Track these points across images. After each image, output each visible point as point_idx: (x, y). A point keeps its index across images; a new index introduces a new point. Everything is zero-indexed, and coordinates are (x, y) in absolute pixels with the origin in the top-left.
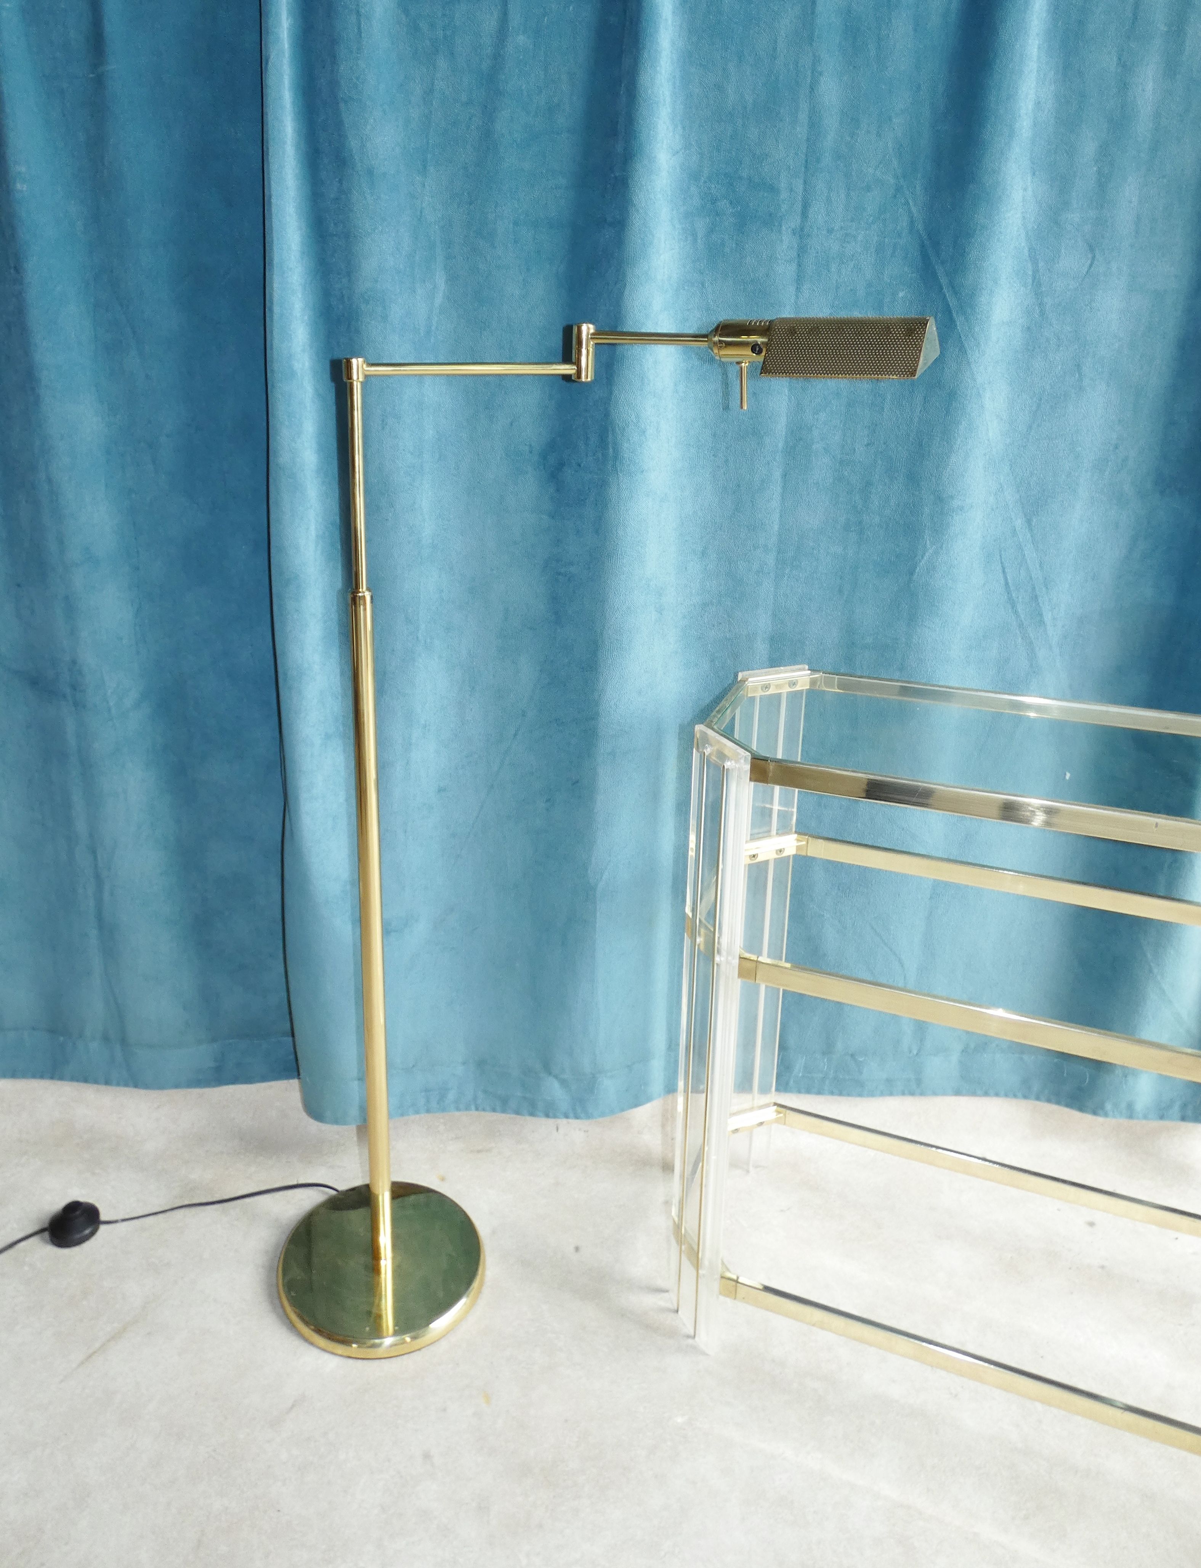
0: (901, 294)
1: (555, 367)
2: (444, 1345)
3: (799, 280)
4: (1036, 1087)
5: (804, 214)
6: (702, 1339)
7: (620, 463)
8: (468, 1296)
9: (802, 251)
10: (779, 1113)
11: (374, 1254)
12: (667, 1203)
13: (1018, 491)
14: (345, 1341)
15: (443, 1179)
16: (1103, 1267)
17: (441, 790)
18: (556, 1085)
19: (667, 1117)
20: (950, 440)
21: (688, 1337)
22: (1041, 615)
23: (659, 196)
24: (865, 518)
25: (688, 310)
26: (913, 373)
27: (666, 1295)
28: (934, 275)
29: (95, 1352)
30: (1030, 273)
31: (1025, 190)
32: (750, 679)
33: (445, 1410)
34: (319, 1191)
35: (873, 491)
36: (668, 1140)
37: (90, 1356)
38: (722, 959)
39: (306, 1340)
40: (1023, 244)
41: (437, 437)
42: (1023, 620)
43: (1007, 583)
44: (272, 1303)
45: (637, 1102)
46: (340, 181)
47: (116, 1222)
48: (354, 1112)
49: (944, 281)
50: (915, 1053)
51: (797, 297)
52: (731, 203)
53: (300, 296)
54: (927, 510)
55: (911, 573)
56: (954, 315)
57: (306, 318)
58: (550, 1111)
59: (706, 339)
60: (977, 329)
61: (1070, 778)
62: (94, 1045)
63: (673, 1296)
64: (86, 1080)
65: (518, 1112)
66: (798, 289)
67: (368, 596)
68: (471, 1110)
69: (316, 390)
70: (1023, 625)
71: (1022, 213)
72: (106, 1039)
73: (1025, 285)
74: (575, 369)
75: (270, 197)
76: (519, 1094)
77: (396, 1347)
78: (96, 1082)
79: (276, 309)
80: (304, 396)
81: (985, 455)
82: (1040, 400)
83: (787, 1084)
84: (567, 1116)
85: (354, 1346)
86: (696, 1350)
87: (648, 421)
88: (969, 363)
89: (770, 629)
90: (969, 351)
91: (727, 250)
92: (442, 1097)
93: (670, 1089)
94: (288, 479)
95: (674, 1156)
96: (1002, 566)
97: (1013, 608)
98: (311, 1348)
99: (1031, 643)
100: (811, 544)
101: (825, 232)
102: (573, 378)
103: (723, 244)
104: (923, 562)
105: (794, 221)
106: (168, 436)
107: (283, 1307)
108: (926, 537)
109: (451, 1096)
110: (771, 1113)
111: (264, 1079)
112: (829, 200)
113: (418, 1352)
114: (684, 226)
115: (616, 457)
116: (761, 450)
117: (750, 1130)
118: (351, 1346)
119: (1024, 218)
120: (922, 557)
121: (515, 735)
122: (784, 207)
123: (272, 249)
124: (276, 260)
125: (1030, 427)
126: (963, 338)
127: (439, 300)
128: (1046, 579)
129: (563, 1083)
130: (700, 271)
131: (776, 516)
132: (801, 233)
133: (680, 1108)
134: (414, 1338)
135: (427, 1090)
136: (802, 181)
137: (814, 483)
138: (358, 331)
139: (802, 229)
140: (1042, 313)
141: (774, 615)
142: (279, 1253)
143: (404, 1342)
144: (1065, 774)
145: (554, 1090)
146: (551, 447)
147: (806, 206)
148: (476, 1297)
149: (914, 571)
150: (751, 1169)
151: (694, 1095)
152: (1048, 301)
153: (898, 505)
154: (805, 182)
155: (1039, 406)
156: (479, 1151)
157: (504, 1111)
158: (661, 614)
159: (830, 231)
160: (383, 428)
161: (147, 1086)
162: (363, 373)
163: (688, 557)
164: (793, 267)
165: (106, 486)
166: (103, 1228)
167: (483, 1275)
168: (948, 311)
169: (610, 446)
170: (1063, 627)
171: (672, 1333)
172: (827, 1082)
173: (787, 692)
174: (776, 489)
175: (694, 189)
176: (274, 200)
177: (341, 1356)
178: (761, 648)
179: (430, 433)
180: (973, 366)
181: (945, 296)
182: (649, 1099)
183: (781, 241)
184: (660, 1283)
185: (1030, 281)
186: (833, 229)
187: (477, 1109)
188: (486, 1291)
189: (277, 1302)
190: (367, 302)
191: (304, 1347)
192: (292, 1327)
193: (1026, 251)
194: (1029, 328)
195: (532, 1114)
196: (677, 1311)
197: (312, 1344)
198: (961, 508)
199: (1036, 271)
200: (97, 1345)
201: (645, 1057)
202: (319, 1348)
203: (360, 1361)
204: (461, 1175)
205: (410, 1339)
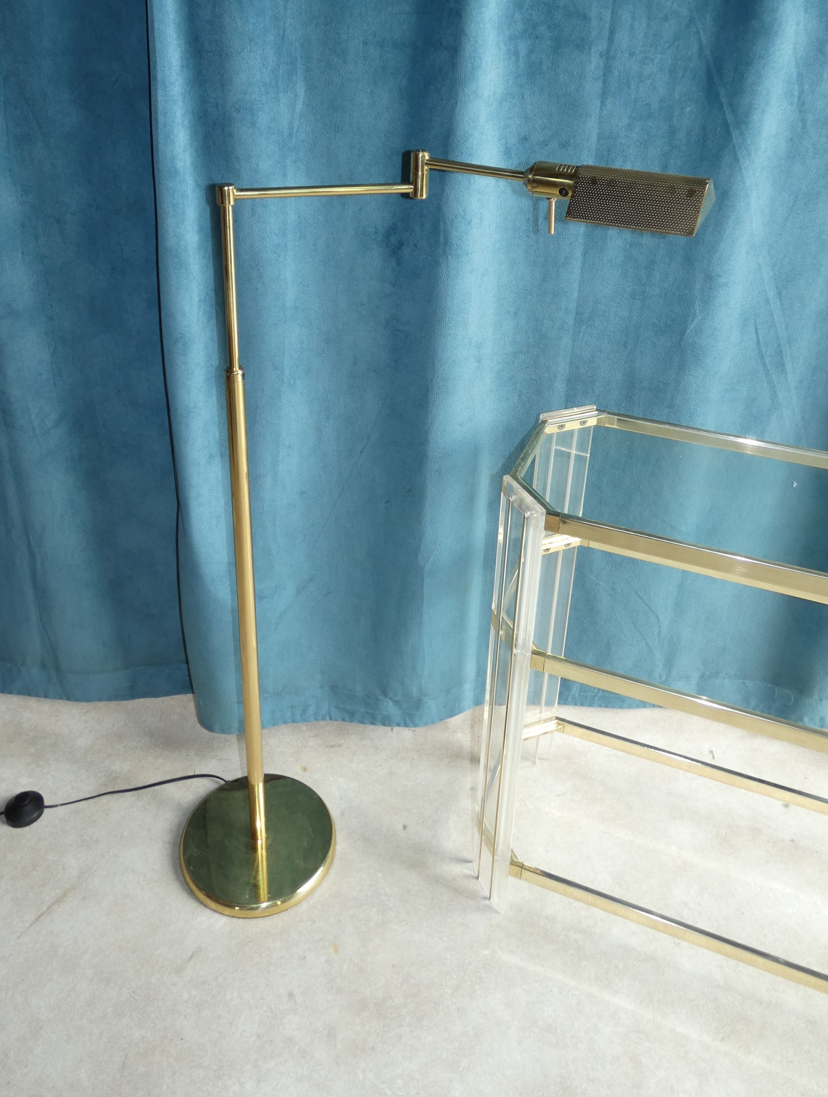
0: (688, 109)
1: (395, 187)
2: (304, 905)
3: (604, 95)
4: (753, 702)
5: (611, 40)
6: (495, 900)
7: (449, 248)
8: (323, 866)
9: (607, 70)
10: (559, 724)
11: (253, 835)
12: (473, 789)
13: (773, 270)
14: (230, 905)
15: (305, 769)
16: (792, 841)
17: (302, 493)
18: (391, 704)
19: (476, 722)
20: (721, 230)
21: (485, 898)
22: (783, 365)
23: (488, 25)
24: (647, 289)
25: (509, 118)
26: (691, 233)
27: (470, 864)
28: (717, 95)
29: (43, 914)
30: (797, 94)
31: (798, 24)
32: (549, 421)
33: (304, 958)
34: (211, 780)
35: (656, 268)
36: (476, 738)
37: (39, 917)
38: (518, 651)
39: (202, 903)
40: (792, 70)
41: (298, 220)
42: (769, 369)
43: (758, 342)
44: (176, 873)
45: (452, 713)
46: (214, 6)
47: (56, 806)
48: (236, 725)
49: (724, 100)
50: (664, 680)
51: (601, 109)
52: (549, 27)
53: (181, 104)
54: (698, 286)
55: (683, 333)
56: (731, 129)
57: (186, 122)
58: (386, 721)
59: (522, 176)
60: (749, 142)
61: (796, 486)
62: (35, 671)
63: (475, 865)
64: (29, 695)
65: (362, 722)
66: (602, 102)
67: (240, 372)
68: (326, 720)
69: (196, 181)
70: (769, 373)
71: (794, 44)
72: (43, 666)
73: (792, 104)
74: (412, 188)
75: (153, 22)
76: (363, 710)
77: (269, 909)
78: (37, 695)
79: (161, 119)
80: (186, 189)
81: (748, 242)
82: (796, 197)
83: (567, 699)
84: (398, 725)
85: (237, 908)
86: (490, 909)
87: (474, 214)
88: (740, 169)
89: (567, 373)
90: (741, 160)
91: (544, 67)
92: (304, 711)
93: (479, 702)
94: (174, 259)
95: (480, 750)
96: (756, 328)
97: (762, 360)
98: (205, 909)
99: (774, 386)
100: (604, 308)
101: (627, 55)
102: (411, 195)
103: (541, 63)
104: (693, 326)
105: (602, 46)
106: (72, 214)
107: (183, 876)
108: (697, 307)
109: (311, 710)
110: (553, 725)
111: (167, 694)
112: (632, 28)
113: (285, 912)
114: (508, 48)
115: (447, 243)
116: (565, 233)
117: (538, 737)
118: (235, 909)
119: (795, 48)
120: (692, 322)
121: (362, 451)
122: (594, 33)
123: (155, 68)
124: (160, 76)
125: (787, 219)
126: (737, 148)
127: (299, 106)
128: (789, 338)
129: (396, 703)
130: (521, 85)
131: (576, 286)
132: (608, 56)
133: (486, 715)
134: (283, 902)
135: (292, 707)
136: (610, 12)
137: (608, 260)
138: (230, 135)
139: (608, 51)
140: (804, 127)
141: (571, 362)
142: (181, 831)
143: (275, 905)
144: (793, 483)
145: (390, 708)
146: (392, 230)
147: (612, 32)
148: (329, 867)
149: (685, 332)
150: (537, 761)
151: (497, 707)
152: (810, 117)
153: (675, 280)
154: (613, 12)
155: (795, 202)
156: (332, 746)
157: (351, 721)
158: (480, 363)
159: (632, 54)
160: (253, 215)
161: (77, 699)
162: (234, 198)
163: (504, 317)
164: (599, 84)
165: (23, 253)
166: (46, 811)
167: (334, 849)
168: (726, 125)
169: (442, 234)
170: (801, 374)
171: (473, 895)
172: (597, 698)
173: (578, 429)
174: (577, 264)
175: (518, 16)
176: (156, 25)
177: (227, 915)
178: (560, 387)
179: (292, 218)
180: (744, 172)
181: (724, 113)
182: (461, 712)
183: (590, 62)
184: (466, 855)
185: (796, 100)
186: (634, 53)
187: (331, 719)
188: (336, 861)
189: (179, 871)
190: (238, 111)
191: (200, 908)
192: (191, 893)
193: (794, 76)
194: (791, 139)
195: (372, 723)
196: (478, 878)
197: (206, 906)
198: (726, 285)
199: (801, 92)
200: (45, 908)
201: (459, 683)
202: (211, 909)
203: (242, 920)
204: (319, 765)
205: (279, 903)
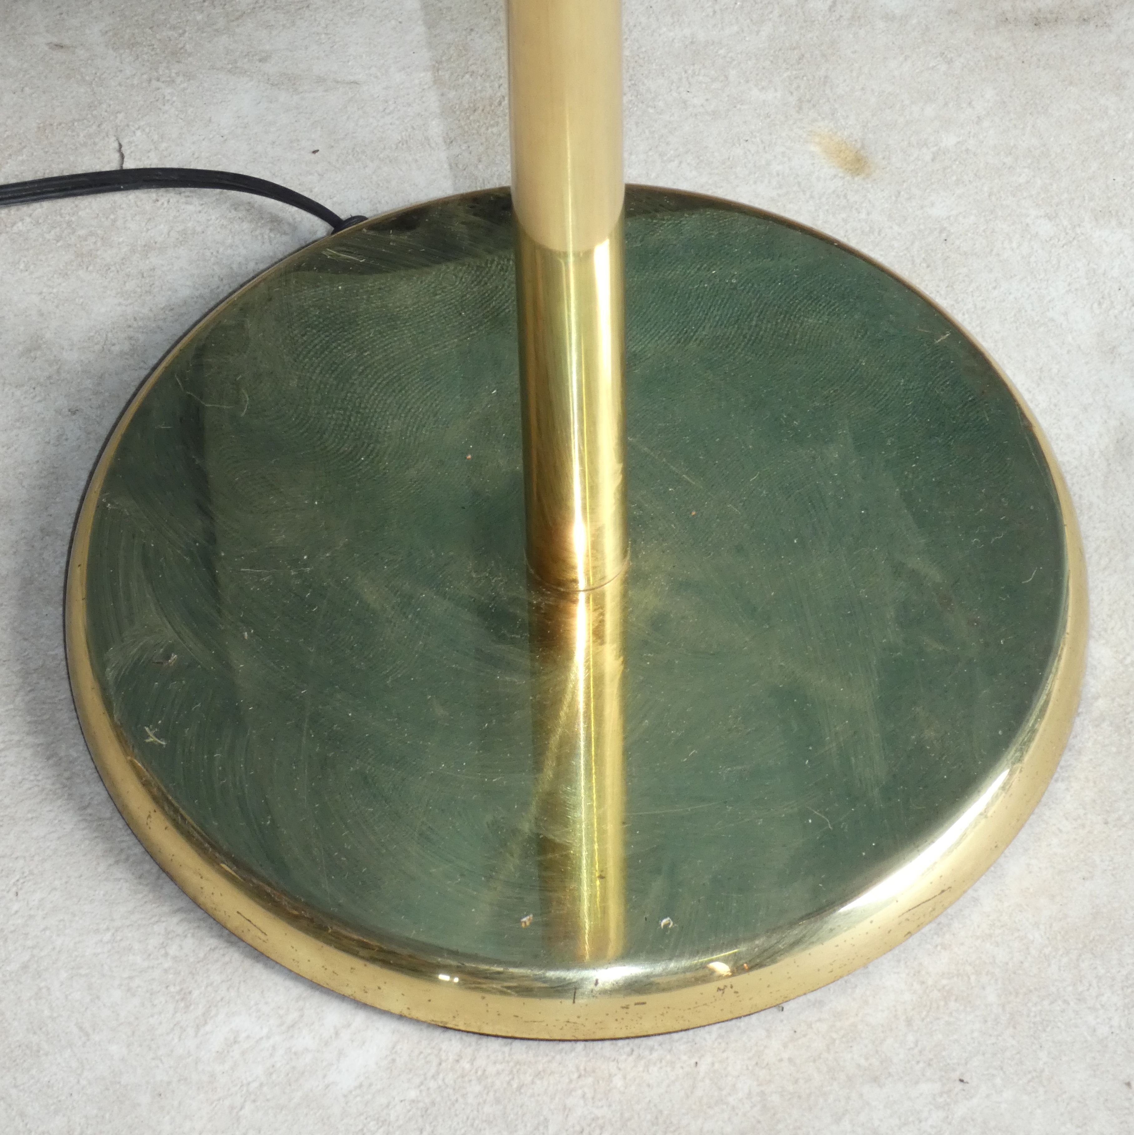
202: (297, 977)
203: (495, 1045)
204: (949, 140)
205: (722, 968)
